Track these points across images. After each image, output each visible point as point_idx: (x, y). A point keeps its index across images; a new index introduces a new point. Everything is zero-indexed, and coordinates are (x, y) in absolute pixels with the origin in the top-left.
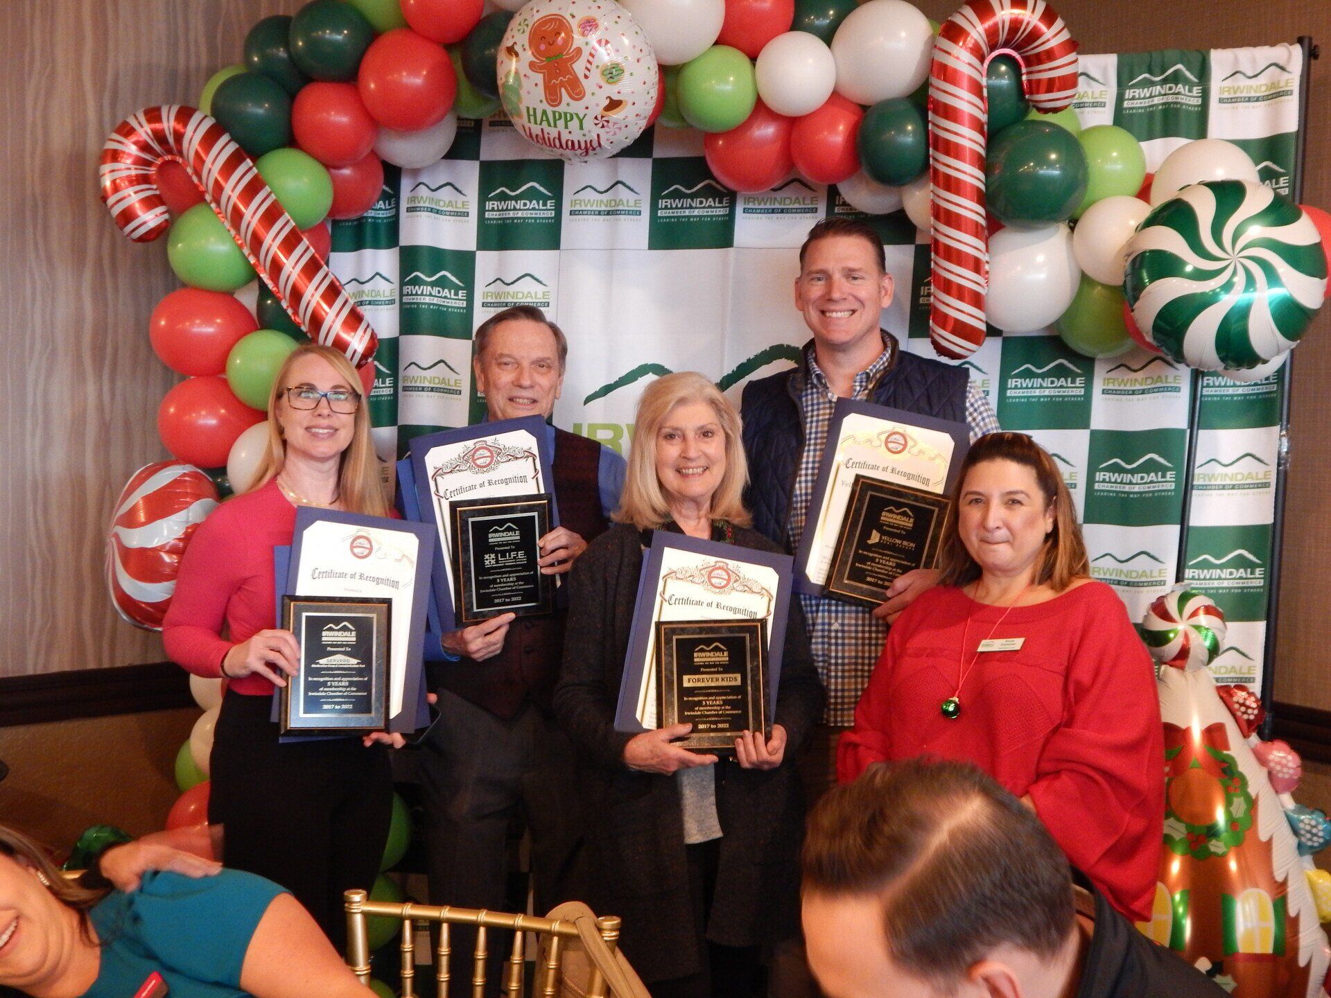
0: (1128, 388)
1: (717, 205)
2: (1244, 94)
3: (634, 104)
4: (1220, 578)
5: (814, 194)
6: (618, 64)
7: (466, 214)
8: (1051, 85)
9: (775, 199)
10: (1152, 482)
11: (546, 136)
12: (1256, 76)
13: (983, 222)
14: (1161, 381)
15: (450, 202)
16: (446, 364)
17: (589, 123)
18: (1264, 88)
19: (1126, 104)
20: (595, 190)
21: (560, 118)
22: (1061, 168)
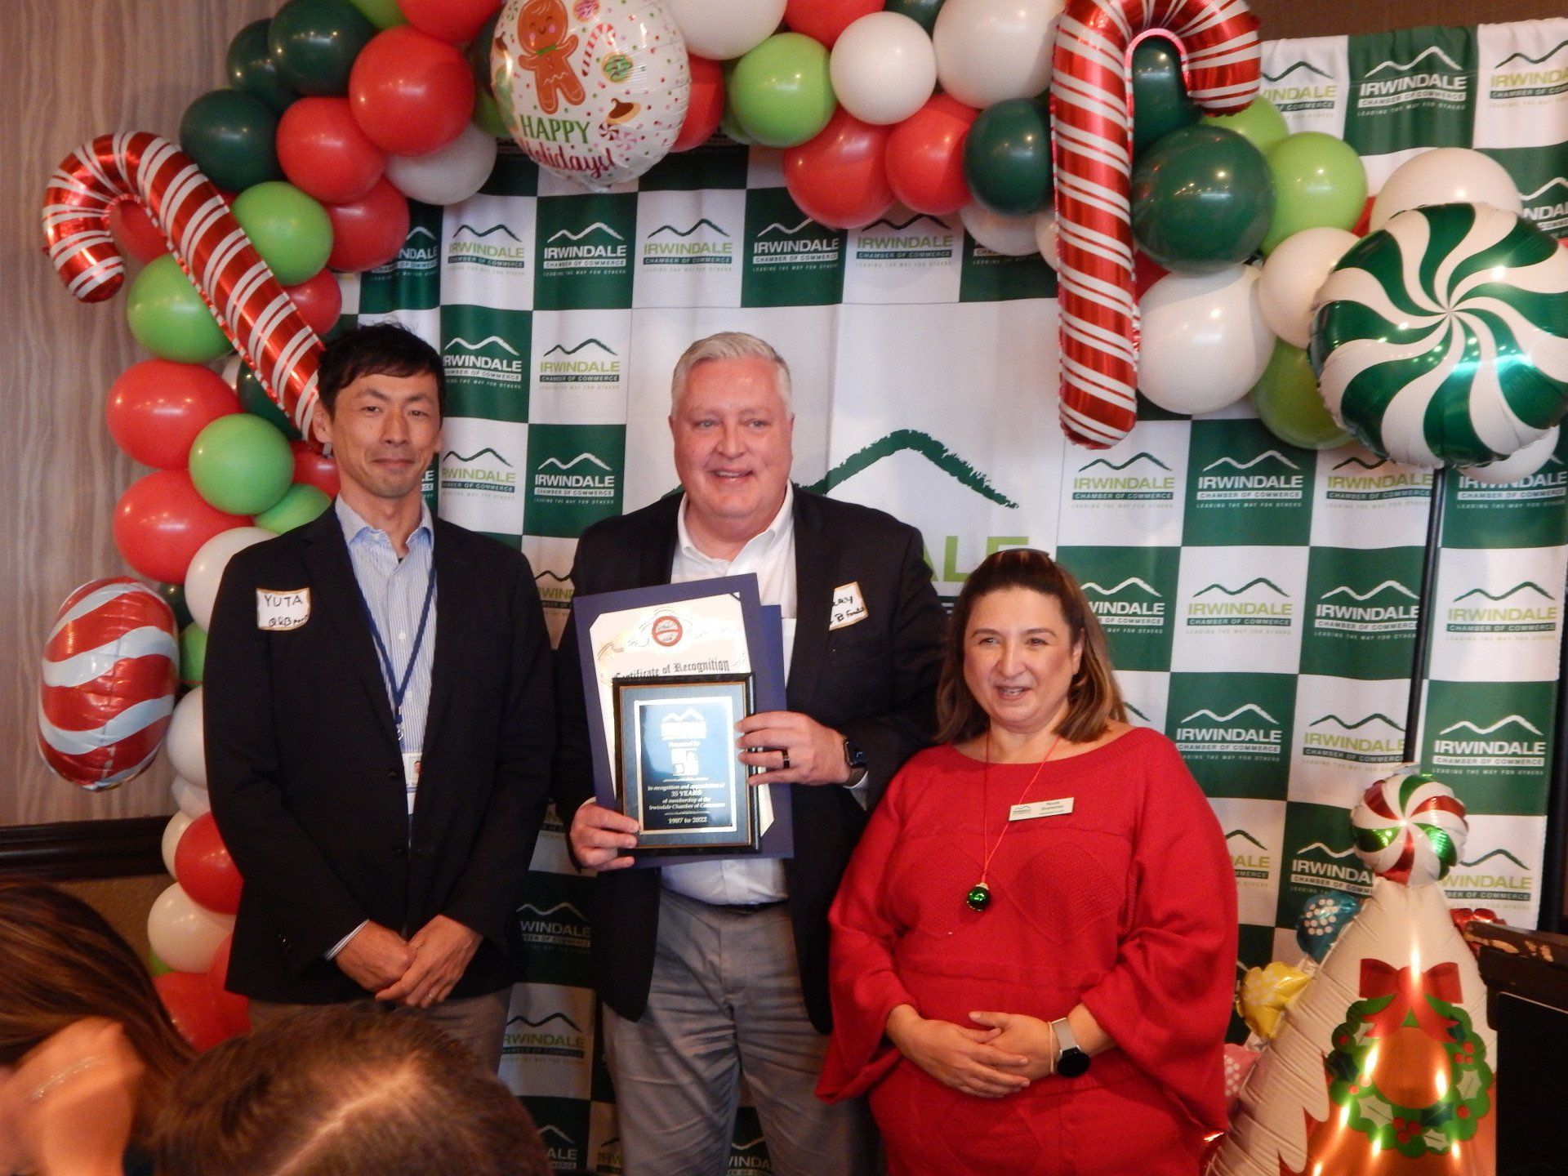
0: (1361, 490)
1: (825, 248)
2: (1527, 85)
3: (649, 108)
4: (1485, 754)
5: (945, 232)
6: (623, 56)
7: (520, 265)
8: (1222, 76)
9: (898, 240)
10: (1390, 619)
11: (547, 152)
12: (1543, 59)
13: (1128, 266)
14: (1405, 482)
15: (503, 249)
16: (494, 453)
17: (593, 134)
18: (1555, 76)
19: (1361, 104)
20: (675, 231)
21: (558, 129)
22: (1231, 191)
